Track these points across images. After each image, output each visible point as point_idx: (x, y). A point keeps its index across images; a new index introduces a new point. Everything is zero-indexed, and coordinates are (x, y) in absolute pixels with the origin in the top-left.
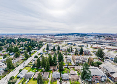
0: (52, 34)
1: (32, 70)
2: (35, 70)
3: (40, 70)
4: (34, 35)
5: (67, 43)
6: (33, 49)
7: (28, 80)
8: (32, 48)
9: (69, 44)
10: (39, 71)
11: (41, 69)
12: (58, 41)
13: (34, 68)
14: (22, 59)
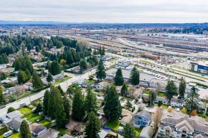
0: (165, 25)
1: (32, 117)
2: (37, 118)
3: (46, 123)
4: (101, 28)
5: (193, 65)
6: (69, 70)
7: (10, 131)
8: (68, 66)
9: (200, 67)
10: (43, 123)
11: (49, 121)
12: (169, 52)
13: (38, 115)
14: (29, 90)
